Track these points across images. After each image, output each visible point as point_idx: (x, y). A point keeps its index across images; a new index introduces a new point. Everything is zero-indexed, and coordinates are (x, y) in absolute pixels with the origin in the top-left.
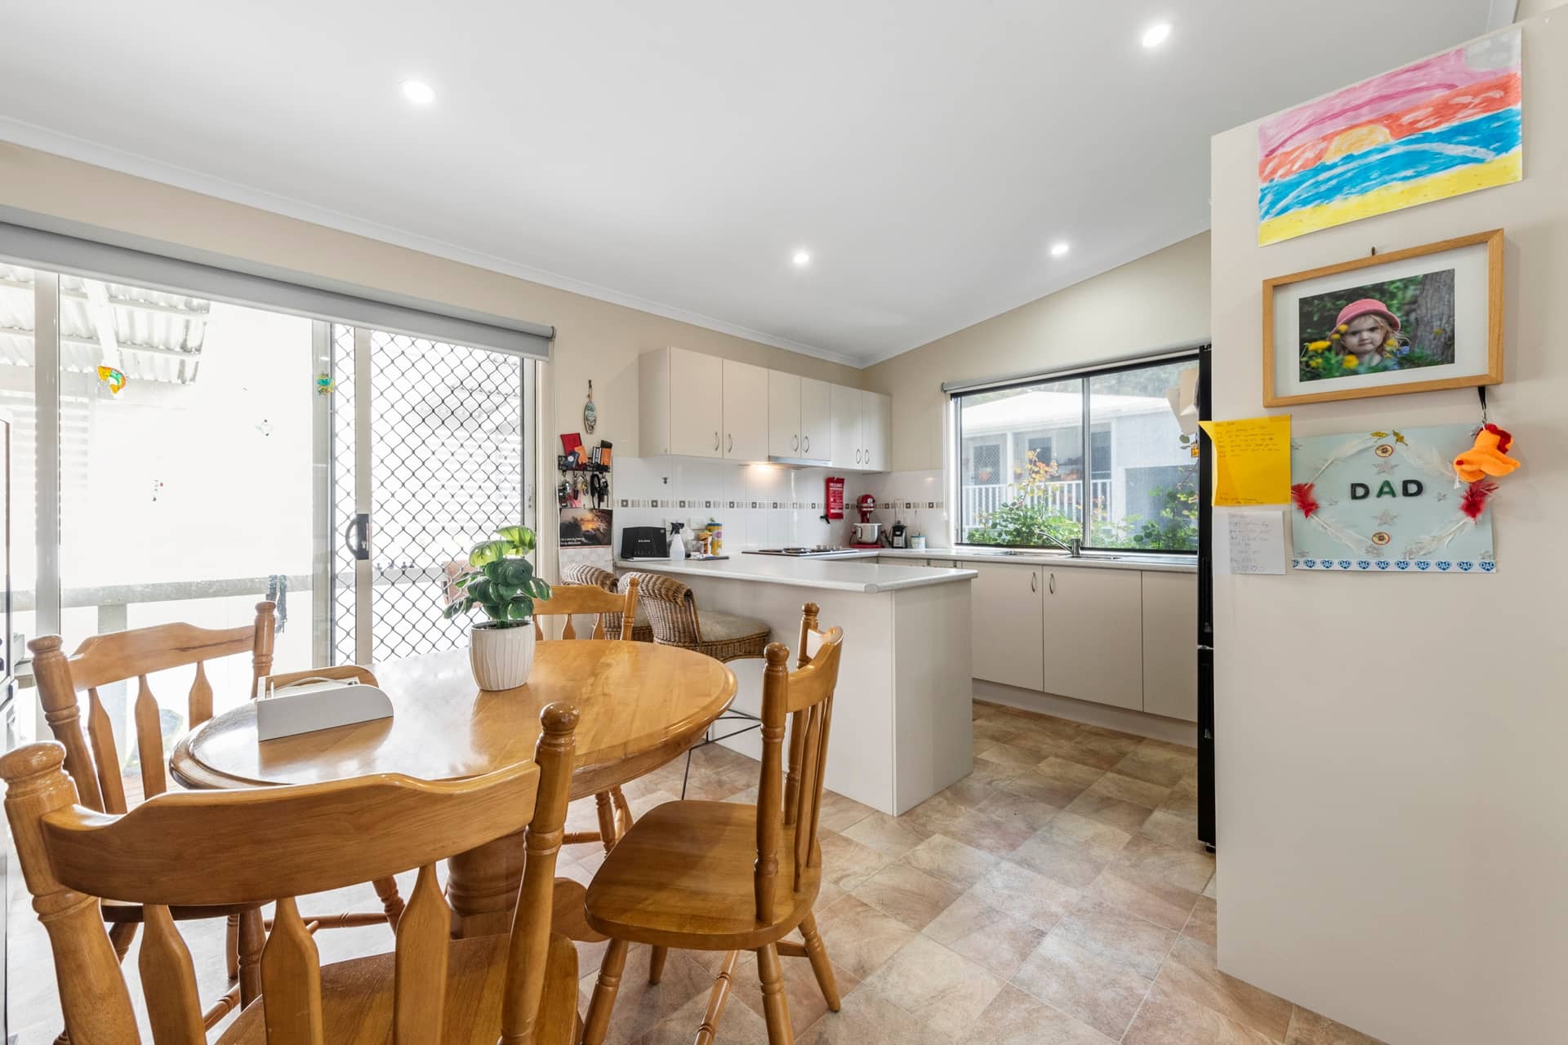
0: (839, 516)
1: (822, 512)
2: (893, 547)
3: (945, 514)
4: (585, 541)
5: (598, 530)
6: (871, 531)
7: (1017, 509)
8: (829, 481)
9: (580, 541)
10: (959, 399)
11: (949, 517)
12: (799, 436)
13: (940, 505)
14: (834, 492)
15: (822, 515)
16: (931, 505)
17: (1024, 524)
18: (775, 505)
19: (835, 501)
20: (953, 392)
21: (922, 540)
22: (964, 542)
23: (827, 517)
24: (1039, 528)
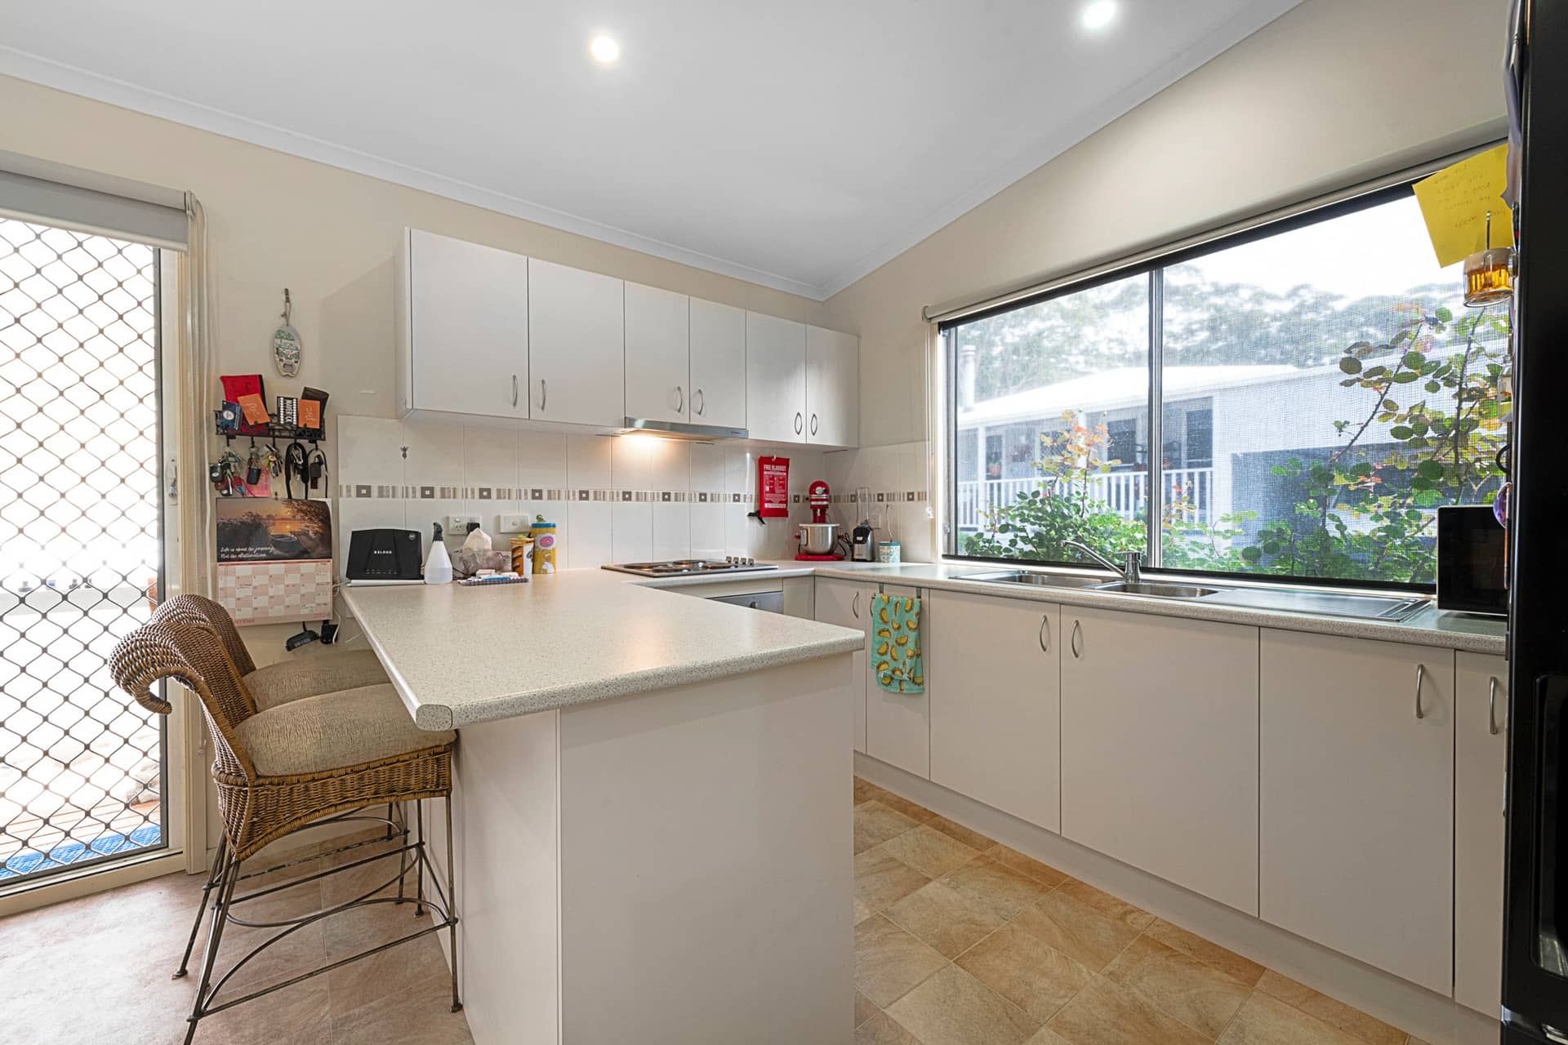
0: (782, 513)
1: (750, 506)
2: (853, 560)
3: (928, 510)
4: (277, 552)
5: (306, 534)
6: (824, 535)
7: (1042, 501)
8: (763, 461)
9: (266, 552)
10: (953, 330)
11: (934, 514)
12: (685, 389)
13: (922, 496)
14: (772, 478)
15: (753, 511)
16: (910, 497)
17: (1052, 526)
18: (666, 497)
19: (772, 491)
20: (941, 319)
21: (896, 550)
22: (959, 554)
23: (759, 514)
24: (1075, 532)
